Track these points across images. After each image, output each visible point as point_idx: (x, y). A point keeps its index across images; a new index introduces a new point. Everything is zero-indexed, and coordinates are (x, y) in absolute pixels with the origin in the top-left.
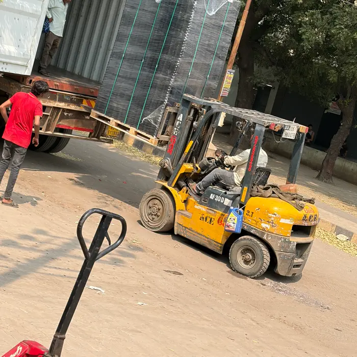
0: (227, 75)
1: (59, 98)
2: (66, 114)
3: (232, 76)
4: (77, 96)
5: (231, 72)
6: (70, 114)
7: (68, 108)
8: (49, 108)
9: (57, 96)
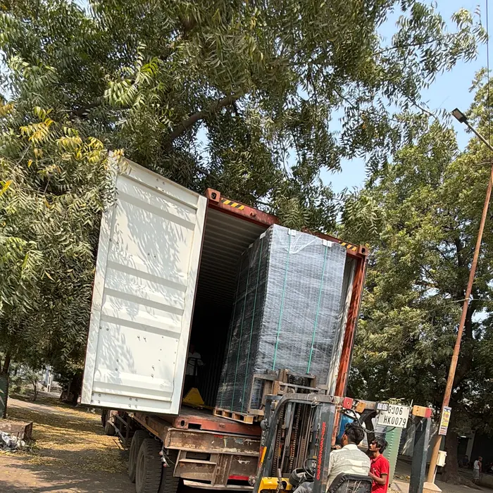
0: (443, 412)
1: (227, 443)
2: (240, 462)
3: (449, 414)
4: (252, 439)
5: (447, 410)
6: (246, 462)
7: (243, 454)
8: (215, 456)
9: (225, 440)
